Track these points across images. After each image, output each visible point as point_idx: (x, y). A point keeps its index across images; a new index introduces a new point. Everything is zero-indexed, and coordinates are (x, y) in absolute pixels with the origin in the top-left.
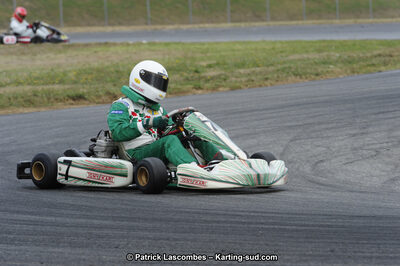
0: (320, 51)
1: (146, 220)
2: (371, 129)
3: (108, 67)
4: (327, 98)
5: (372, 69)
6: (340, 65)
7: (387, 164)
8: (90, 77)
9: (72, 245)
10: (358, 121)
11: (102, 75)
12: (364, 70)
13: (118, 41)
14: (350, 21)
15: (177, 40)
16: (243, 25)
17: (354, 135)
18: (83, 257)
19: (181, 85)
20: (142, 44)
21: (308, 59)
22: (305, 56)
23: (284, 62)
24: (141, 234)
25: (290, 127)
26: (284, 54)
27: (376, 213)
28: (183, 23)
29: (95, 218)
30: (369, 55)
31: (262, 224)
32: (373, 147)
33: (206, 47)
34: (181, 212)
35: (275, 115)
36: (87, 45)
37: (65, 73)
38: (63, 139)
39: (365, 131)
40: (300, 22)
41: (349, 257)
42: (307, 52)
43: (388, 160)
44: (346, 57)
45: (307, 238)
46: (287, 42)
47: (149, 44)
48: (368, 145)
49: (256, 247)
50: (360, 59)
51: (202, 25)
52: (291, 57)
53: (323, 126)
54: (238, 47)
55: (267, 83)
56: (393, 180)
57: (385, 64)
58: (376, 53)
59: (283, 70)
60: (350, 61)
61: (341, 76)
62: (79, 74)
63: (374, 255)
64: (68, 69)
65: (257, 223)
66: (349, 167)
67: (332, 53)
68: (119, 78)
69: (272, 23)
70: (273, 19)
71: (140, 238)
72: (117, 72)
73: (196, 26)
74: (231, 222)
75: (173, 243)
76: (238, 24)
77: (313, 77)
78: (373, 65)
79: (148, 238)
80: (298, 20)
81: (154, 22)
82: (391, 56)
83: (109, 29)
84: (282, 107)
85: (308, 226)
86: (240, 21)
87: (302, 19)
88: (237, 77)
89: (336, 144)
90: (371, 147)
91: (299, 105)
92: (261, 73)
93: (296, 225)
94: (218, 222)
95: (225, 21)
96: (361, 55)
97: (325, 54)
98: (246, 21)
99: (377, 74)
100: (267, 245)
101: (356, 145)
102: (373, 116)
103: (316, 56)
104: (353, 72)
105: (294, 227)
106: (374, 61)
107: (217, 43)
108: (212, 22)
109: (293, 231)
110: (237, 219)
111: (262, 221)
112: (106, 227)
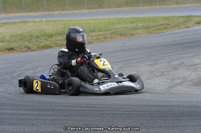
0: (132, 23)
1: (46, 110)
2: (159, 62)
3: (26, 33)
4: (136, 46)
5: (159, 31)
6: (143, 30)
7: (168, 79)
8: (16, 39)
9: (9, 124)
10: (152, 57)
11: (23, 37)
12: (155, 32)
13: (31, 20)
14: (147, 8)
15: (60, 19)
16: (93, 10)
17: (151, 65)
18: (16, 130)
19: (63, 41)
20: (43, 21)
21: (127, 27)
22: (125, 25)
23: (114, 29)
24: (44, 117)
25: (118, 62)
26: (114, 25)
27: (163, 104)
28: (63, 10)
29: (21, 110)
30: (157, 24)
31: (106, 111)
32: (161, 71)
33: (75, 22)
34: (65, 106)
35: (110, 56)
36: (14, 23)
37: (4, 37)
38: (3, 71)
39: (156, 63)
40: (122, 9)
41: (150, 127)
42: (126, 23)
43: (168, 77)
44: (145, 26)
45: (128, 117)
46: (115, 19)
47: (46, 21)
48: (158, 70)
49: (103, 122)
50: (153, 27)
51: (72, 11)
52: (118, 27)
53: (135, 61)
54: (91, 22)
55: (106, 40)
56: (171, 87)
57: (166, 29)
58: (161, 23)
59: (114, 33)
60: (148, 28)
61: (144, 35)
62: (11, 38)
63: (163, 125)
64: (5, 35)
65: (103, 111)
66: (149, 81)
67: (138, 24)
68: (31, 39)
69: (108, 9)
70: (109, 7)
71: (44, 120)
72: (30, 36)
73: (70, 12)
74: (90, 111)
75: (61, 122)
76: (91, 10)
77: (129, 36)
78: (160, 29)
79: (48, 120)
80: (121, 7)
81: (48, 10)
82: (168, 24)
83: (26, 14)
84: (114, 52)
85: (129, 111)
86: (92, 8)
87: (123, 7)
88: (91, 37)
89: (142, 70)
90: (159, 71)
91: (122, 50)
92: (103, 35)
93: (123, 111)
94: (83, 111)
95: (84, 9)
96: (153, 24)
97: (135, 24)
98: (94, 8)
99: (161, 34)
100: (108, 121)
101: (152, 70)
102: (160, 55)
103: (131, 26)
104: (149, 33)
105: (122, 112)
106: (160, 27)
107: (81, 20)
108: (78, 9)
109: (121, 114)
110: (93, 109)
111: (106, 109)
112: (27, 114)
